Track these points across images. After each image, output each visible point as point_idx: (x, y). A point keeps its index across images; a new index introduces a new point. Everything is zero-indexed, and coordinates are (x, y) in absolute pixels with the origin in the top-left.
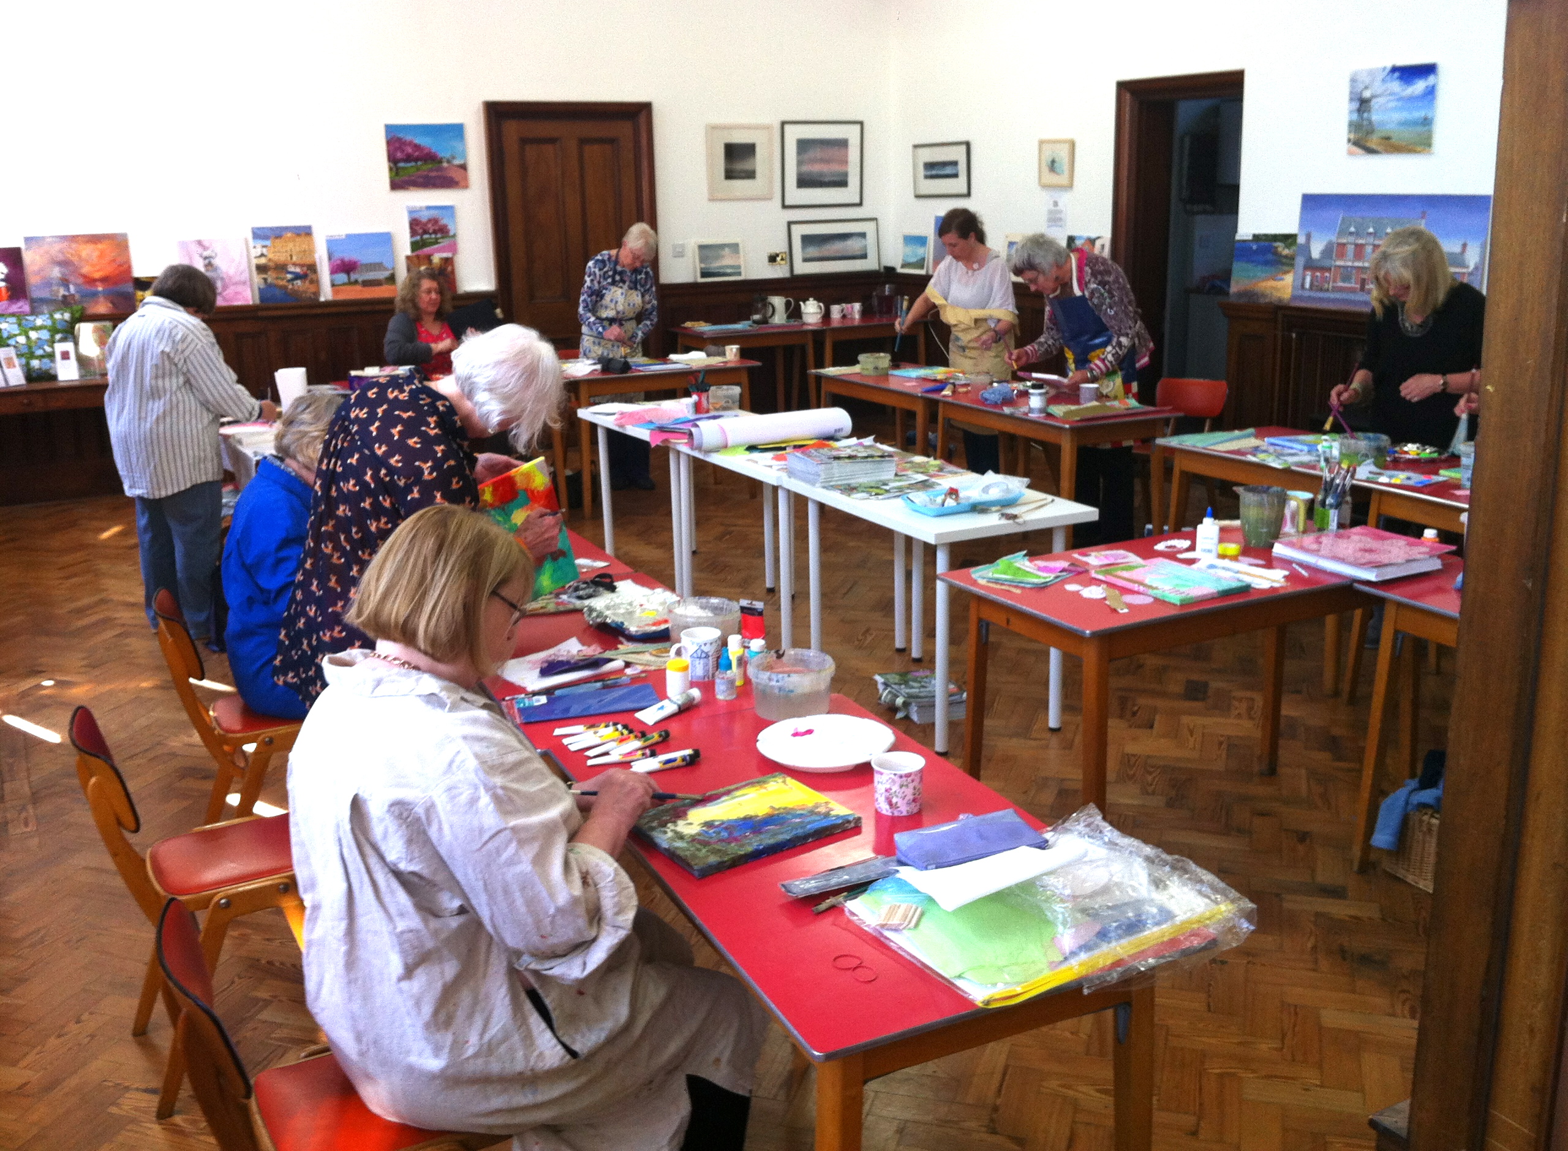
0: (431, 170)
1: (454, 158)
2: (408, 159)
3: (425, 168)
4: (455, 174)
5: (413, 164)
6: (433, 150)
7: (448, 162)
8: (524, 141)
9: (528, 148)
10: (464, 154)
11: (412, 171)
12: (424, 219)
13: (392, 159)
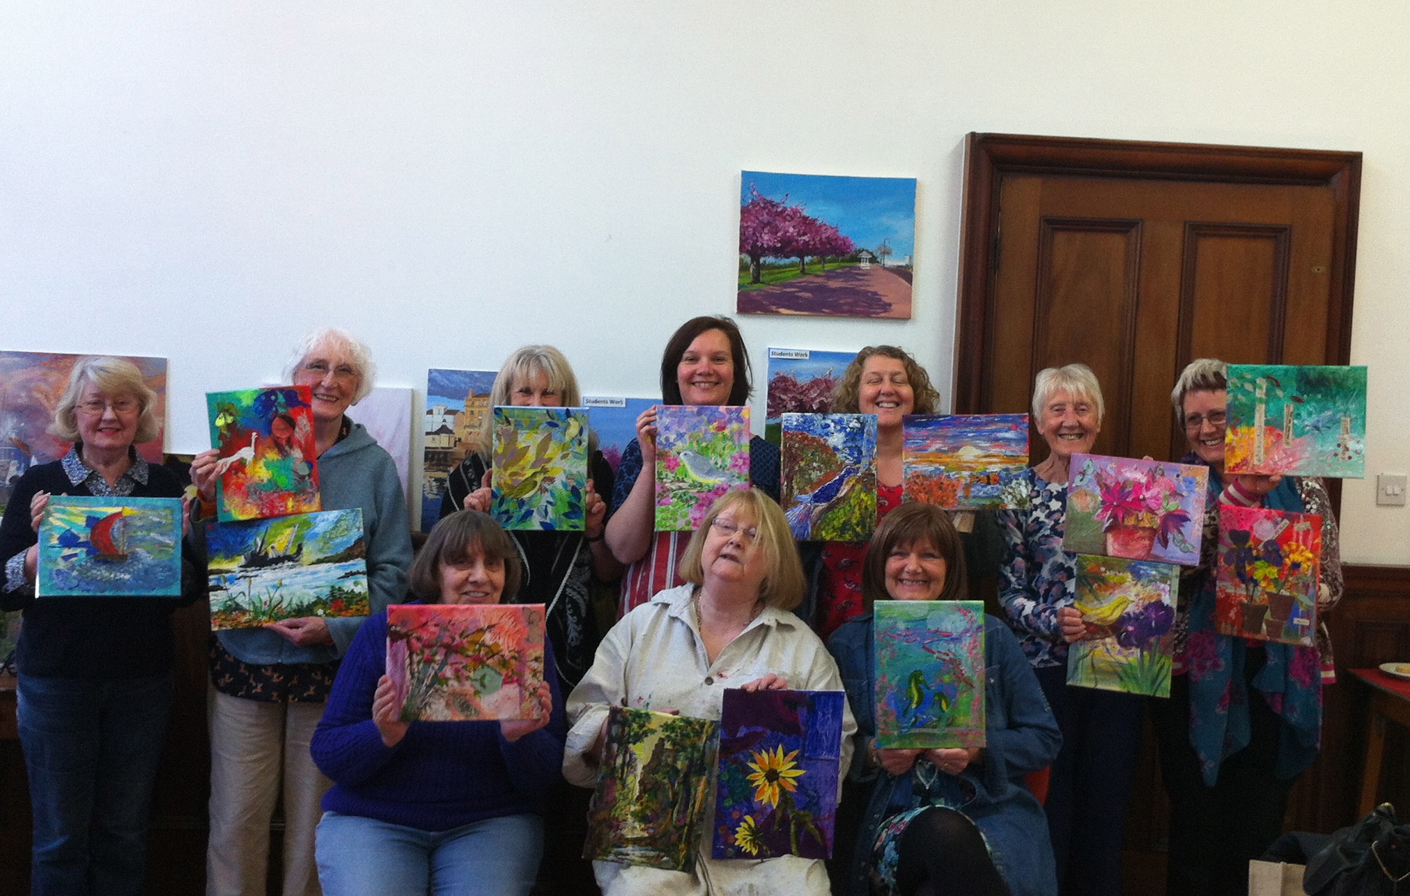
0: (830, 275)
1: (886, 252)
2: (786, 248)
3: (817, 268)
4: (885, 288)
5: (794, 259)
6: (843, 233)
7: (873, 260)
8: (1054, 225)
9: (1061, 238)
10: (909, 248)
11: (789, 275)
12: (803, 381)
13: (750, 246)
